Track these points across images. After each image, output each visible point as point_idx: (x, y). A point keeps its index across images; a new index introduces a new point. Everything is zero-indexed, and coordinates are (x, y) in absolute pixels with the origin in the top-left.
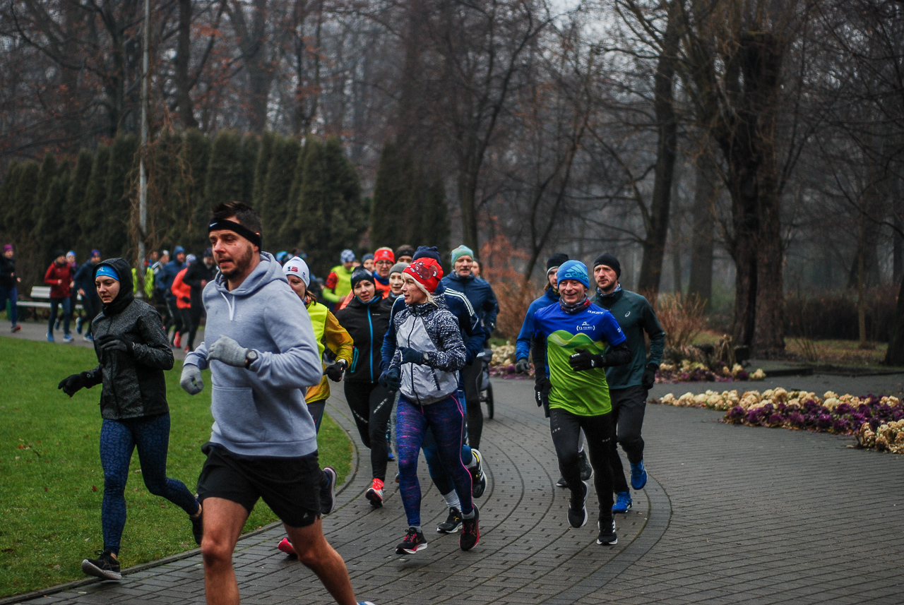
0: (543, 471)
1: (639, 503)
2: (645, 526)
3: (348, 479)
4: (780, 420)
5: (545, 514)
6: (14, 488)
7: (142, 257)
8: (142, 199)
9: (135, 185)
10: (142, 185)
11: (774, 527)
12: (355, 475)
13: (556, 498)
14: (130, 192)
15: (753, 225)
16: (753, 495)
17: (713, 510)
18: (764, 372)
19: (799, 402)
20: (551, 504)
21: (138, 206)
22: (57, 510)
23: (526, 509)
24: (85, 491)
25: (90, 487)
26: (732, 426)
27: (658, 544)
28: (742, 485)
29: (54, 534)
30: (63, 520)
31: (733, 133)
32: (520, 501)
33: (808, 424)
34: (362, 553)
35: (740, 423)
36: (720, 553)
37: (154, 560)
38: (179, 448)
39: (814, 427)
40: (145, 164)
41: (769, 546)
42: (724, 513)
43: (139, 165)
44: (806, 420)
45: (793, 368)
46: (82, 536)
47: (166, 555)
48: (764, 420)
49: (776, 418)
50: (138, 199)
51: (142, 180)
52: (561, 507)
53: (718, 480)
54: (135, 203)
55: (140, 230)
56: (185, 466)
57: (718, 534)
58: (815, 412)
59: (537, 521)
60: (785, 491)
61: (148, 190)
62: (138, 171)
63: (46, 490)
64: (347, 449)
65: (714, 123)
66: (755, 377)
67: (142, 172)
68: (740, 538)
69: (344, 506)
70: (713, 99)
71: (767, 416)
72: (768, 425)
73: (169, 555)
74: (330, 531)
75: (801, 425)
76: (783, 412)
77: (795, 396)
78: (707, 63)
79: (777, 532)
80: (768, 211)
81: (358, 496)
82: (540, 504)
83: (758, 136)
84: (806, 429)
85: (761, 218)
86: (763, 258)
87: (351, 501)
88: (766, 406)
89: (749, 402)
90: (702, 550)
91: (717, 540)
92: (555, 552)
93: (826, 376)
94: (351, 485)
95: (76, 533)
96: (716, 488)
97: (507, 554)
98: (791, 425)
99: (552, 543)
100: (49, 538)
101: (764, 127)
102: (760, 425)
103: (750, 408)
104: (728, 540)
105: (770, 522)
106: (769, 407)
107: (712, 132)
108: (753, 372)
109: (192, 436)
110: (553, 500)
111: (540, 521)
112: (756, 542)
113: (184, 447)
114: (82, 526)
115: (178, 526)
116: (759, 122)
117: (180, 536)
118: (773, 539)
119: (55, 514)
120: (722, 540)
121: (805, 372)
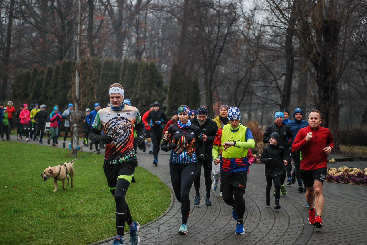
0: (253, 202)
1: (298, 217)
2: (304, 228)
3: (171, 205)
4: (348, 181)
5: (259, 222)
6: (29, 209)
7: (77, 110)
8: (77, 85)
9: (74, 80)
10: (77, 80)
11: (360, 229)
12: (174, 204)
13: (262, 215)
14: (72, 83)
15: (327, 98)
16: (346, 214)
17: (331, 221)
18: (335, 159)
19: (354, 172)
20: (261, 218)
21: (75, 88)
22: (49, 219)
23: (250, 219)
24: (59, 210)
25: (61, 208)
26: (328, 183)
27: (312, 237)
28: (340, 209)
29: (48, 230)
30: (52, 224)
31: (320, 61)
32: (247, 216)
33: (360, 182)
34: (184, 240)
35: (331, 182)
36: (340, 241)
37: (93, 242)
38: (97, 191)
39: (363, 184)
40: (78, 70)
41: (361, 238)
42: (336, 222)
43: (76, 71)
44: (360, 181)
45: (346, 158)
46: (61, 231)
47: (99, 240)
48: (341, 180)
49: (346, 179)
50: (75, 85)
51: (77, 77)
52: (265, 219)
53: (330, 207)
54: (74, 87)
55: (76, 98)
56: (101, 199)
57: (337, 232)
58: (363, 177)
59: (257, 225)
60: (359, 212)
61: (80, 82)
62: (76, 73)
63: (42, 209)
64: (168, 192)
65: (311, 56)
66: (331, 161)
67: (77, 74)
68: (346, 234)
69: (172, 218)
70: (311, 46)
71: (342, 178)
72: (343, 183)
73: (100, 240)
74: (167, 229)
75: (357, 183)
76: (348, 176)
77: (352, 170)
78: (309, 32)
79: (362, 231)
80: (333, 93)
81: (177, 213)
82: (256, 217)
83: (330, 61)
84: (359, 185)
85: (330, 95)
86: (331, 112)
87: (174, 215)
88: (341, 174)
89: (333, 172)
90: (331, 239)
91: (337, 235)
92: (268, 240)
93: (360, 162)
94: (173, 208)
95: (58, 230)
96: (329, 211)
97: (247, 241)
98: (353, 183)
99: (265, 236)
100: (46, 231)
101: (332, 58)
102: (340, 183)
103: (335, 175)
104: (342, 235)
105: (358, 226)
106: (343, 175)
107: (311, 60)
108: (330, 160)
109: (101, 186)
110: (261, 216)
111: (258, 225)
112: (354, 236)
113: (99, 190)
114: (61, 226)
115: (102, 227)
116: (330, 56)
117: (103, 231)
118: (361, 234)
119: (48, 221)
120: (340, 235)
121: (351, 160)
